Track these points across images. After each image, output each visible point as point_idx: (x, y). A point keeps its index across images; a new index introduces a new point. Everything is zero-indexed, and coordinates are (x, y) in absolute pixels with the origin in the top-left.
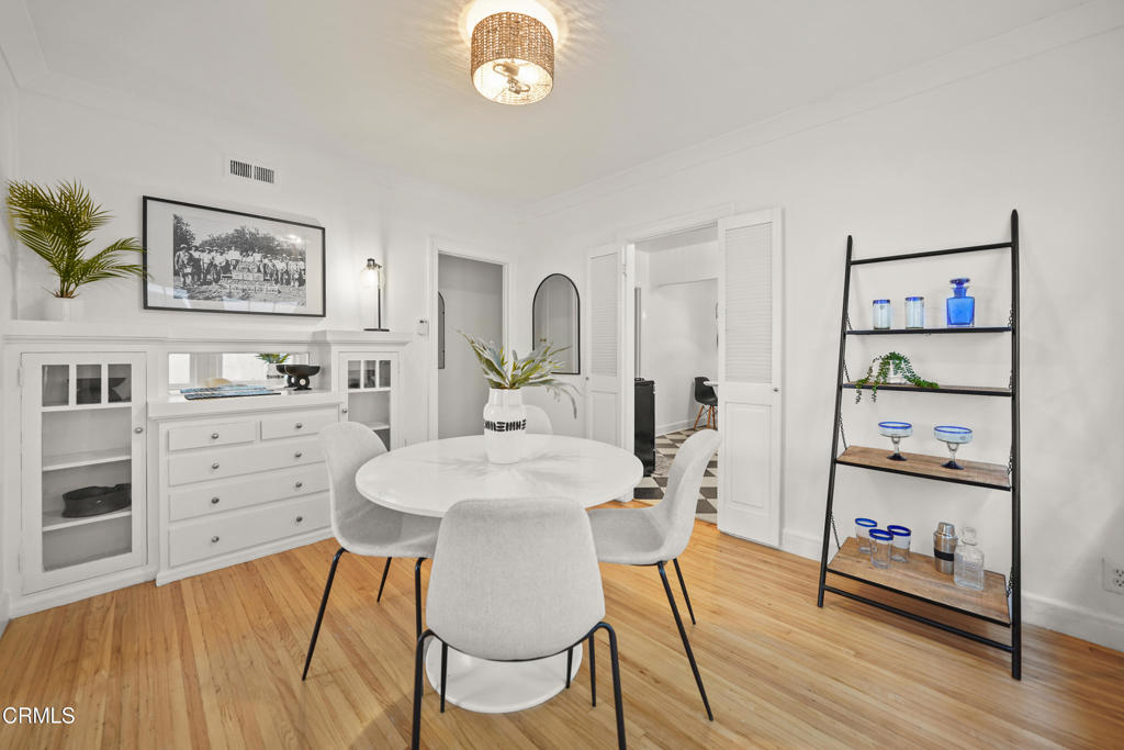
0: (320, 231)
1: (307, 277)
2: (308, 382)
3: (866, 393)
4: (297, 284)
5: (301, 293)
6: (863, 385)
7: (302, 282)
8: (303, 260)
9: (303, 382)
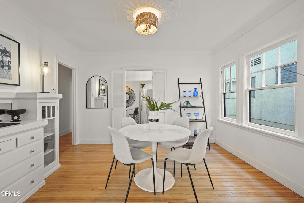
0: (17, 44)
1: (12, 65)
2: (19, 117)
3: (186, 108)
4: (7, 68)
5: (9, 73)
6: (184, 107)
7: (10, 68)
8: (10, 56)
9: (16, 118)
